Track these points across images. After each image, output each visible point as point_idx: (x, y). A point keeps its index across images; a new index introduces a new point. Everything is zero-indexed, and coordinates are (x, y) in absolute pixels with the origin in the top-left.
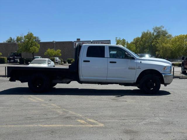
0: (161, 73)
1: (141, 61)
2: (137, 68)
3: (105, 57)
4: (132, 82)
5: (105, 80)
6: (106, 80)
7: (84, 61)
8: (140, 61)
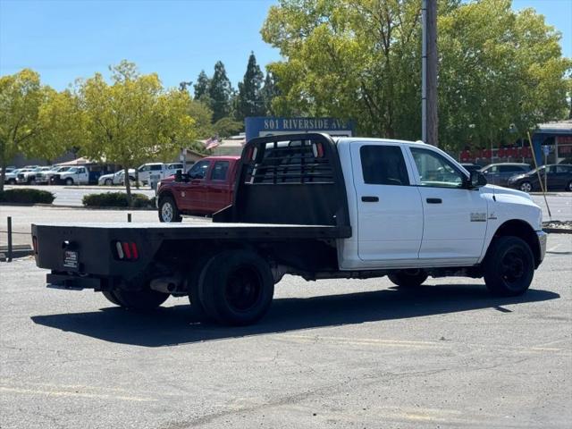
0: (536, 229)
1: (495, 195)
2: (489, 216)
3: (411, 183)
4: (471, 263)
5: (415, 261)
6: (418, 261)
7: (365, 199)
8: (492, 195)
